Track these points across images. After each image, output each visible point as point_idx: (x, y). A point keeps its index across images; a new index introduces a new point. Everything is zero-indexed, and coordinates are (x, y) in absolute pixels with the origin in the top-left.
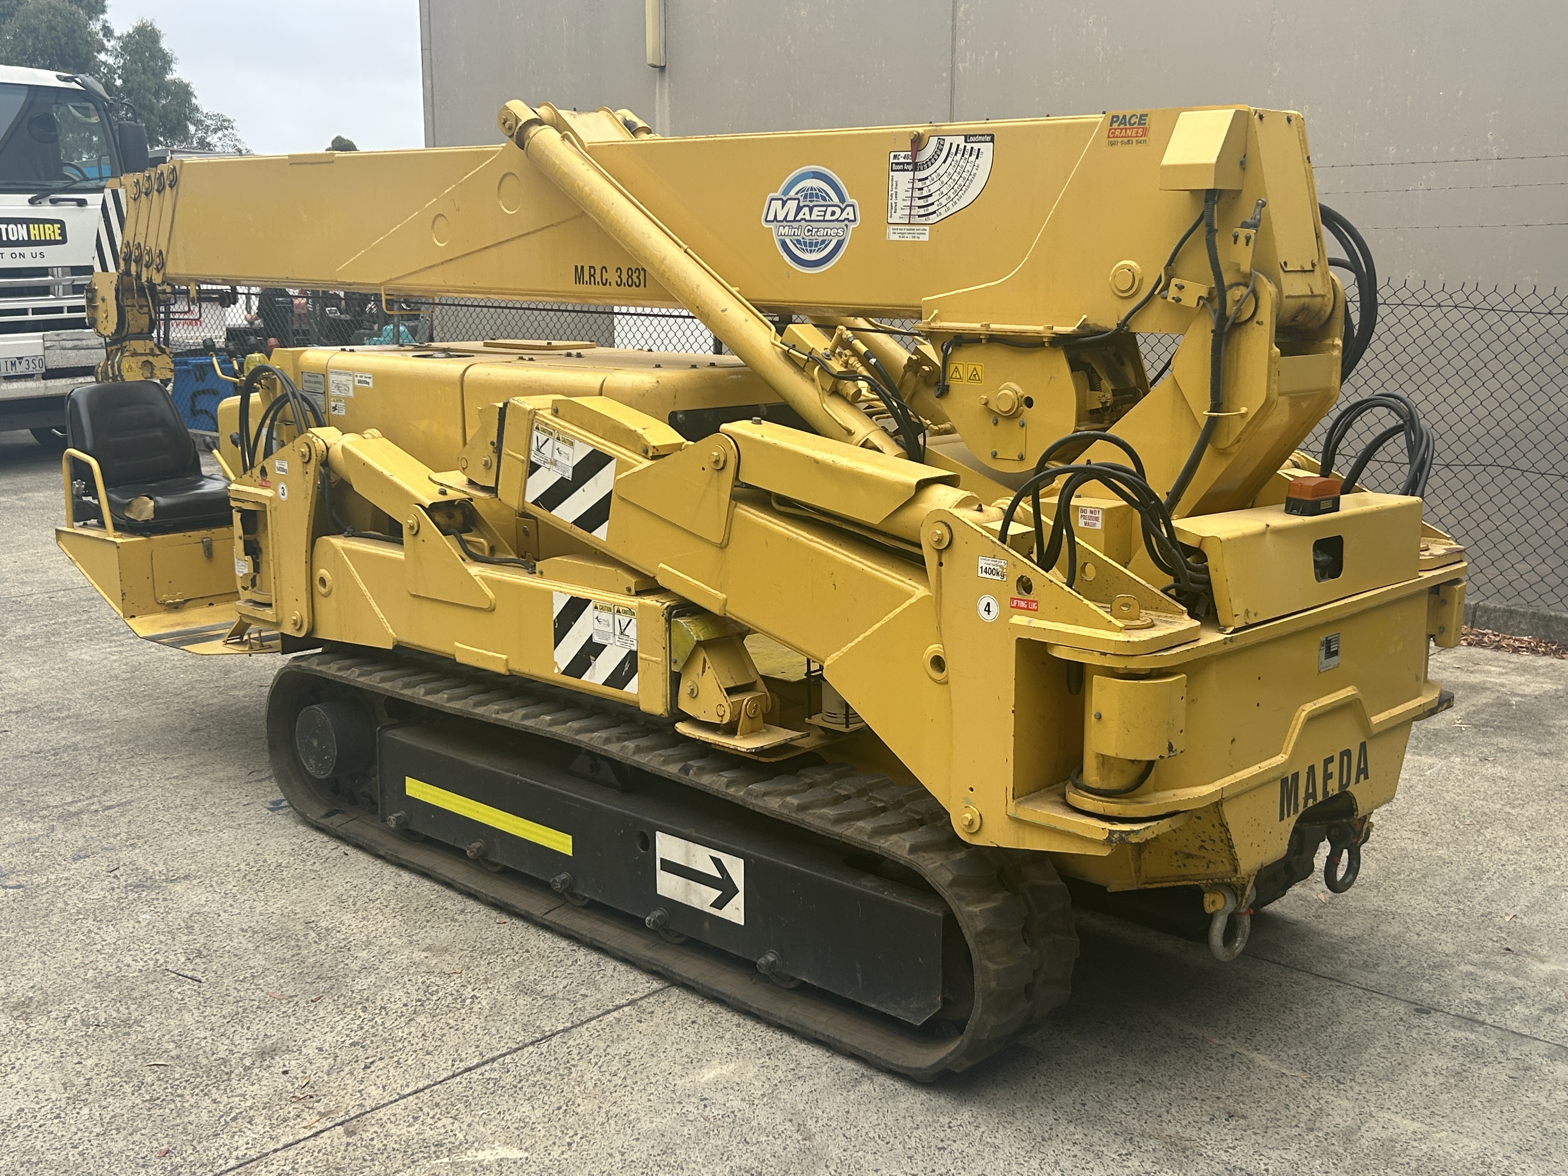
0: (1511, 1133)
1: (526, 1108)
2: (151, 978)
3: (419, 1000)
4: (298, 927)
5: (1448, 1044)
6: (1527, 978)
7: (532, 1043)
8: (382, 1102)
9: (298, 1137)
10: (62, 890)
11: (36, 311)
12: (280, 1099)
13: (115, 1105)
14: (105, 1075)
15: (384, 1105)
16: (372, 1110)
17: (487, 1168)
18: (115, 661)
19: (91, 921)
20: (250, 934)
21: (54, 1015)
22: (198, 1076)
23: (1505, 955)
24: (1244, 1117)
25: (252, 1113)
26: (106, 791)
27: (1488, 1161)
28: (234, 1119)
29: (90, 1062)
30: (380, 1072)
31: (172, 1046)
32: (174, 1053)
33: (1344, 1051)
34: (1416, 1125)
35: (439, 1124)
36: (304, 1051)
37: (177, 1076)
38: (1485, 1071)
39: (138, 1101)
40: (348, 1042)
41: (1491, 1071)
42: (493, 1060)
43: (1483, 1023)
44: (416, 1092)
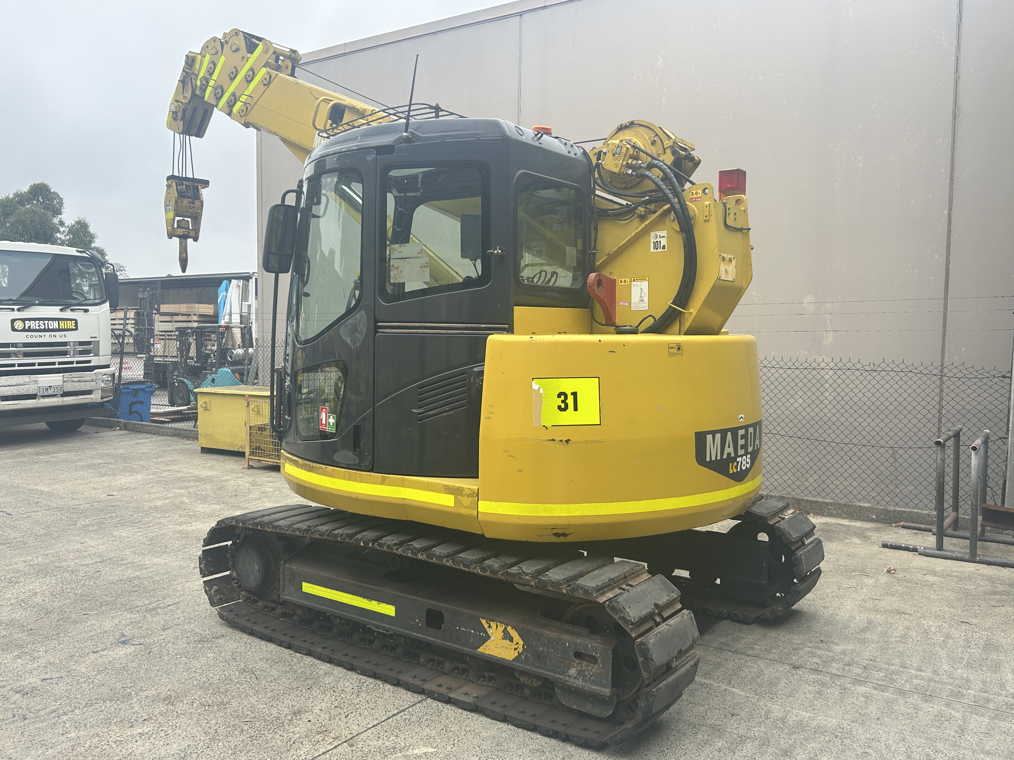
0: (847, 715)
1: (427, 730)
2: (226, 683)
3: (358, 686)
4: (287, 656)
5: (810, 681)
6: (833, 652)
7: (419, 702)
8: (360, 731)
9: (327, 749)
10: (163, 644)
11: (60, 363)
12: (312, 733)
13: (234, 741)
14: (223, 727)
15: (362, 733)
16: (357, 735)
17: (420, 757)
18: (140, 536)
19: (184, 658)
20: (265, 661)
21: (185, 702)
22: (268, 725)
23: (821, 643)
24: (739, 715)
25: (301, 740)
26: (164, 598)
27: (842, 727)
28: (294, 743)
29: (213, 722)
30: (353, 719)
31: (249, 713)
32: (252, 715)
33: (770, 686)
34: (809, 714)
35: (391, 739)
36: (314, 711)
37: (258, 726)
38: (829, 691)
39: (244, 738)
40: (333, 706)
41: (831, 691)
42: (404, 710)
43: (822, 671)
44: (374, 726)
